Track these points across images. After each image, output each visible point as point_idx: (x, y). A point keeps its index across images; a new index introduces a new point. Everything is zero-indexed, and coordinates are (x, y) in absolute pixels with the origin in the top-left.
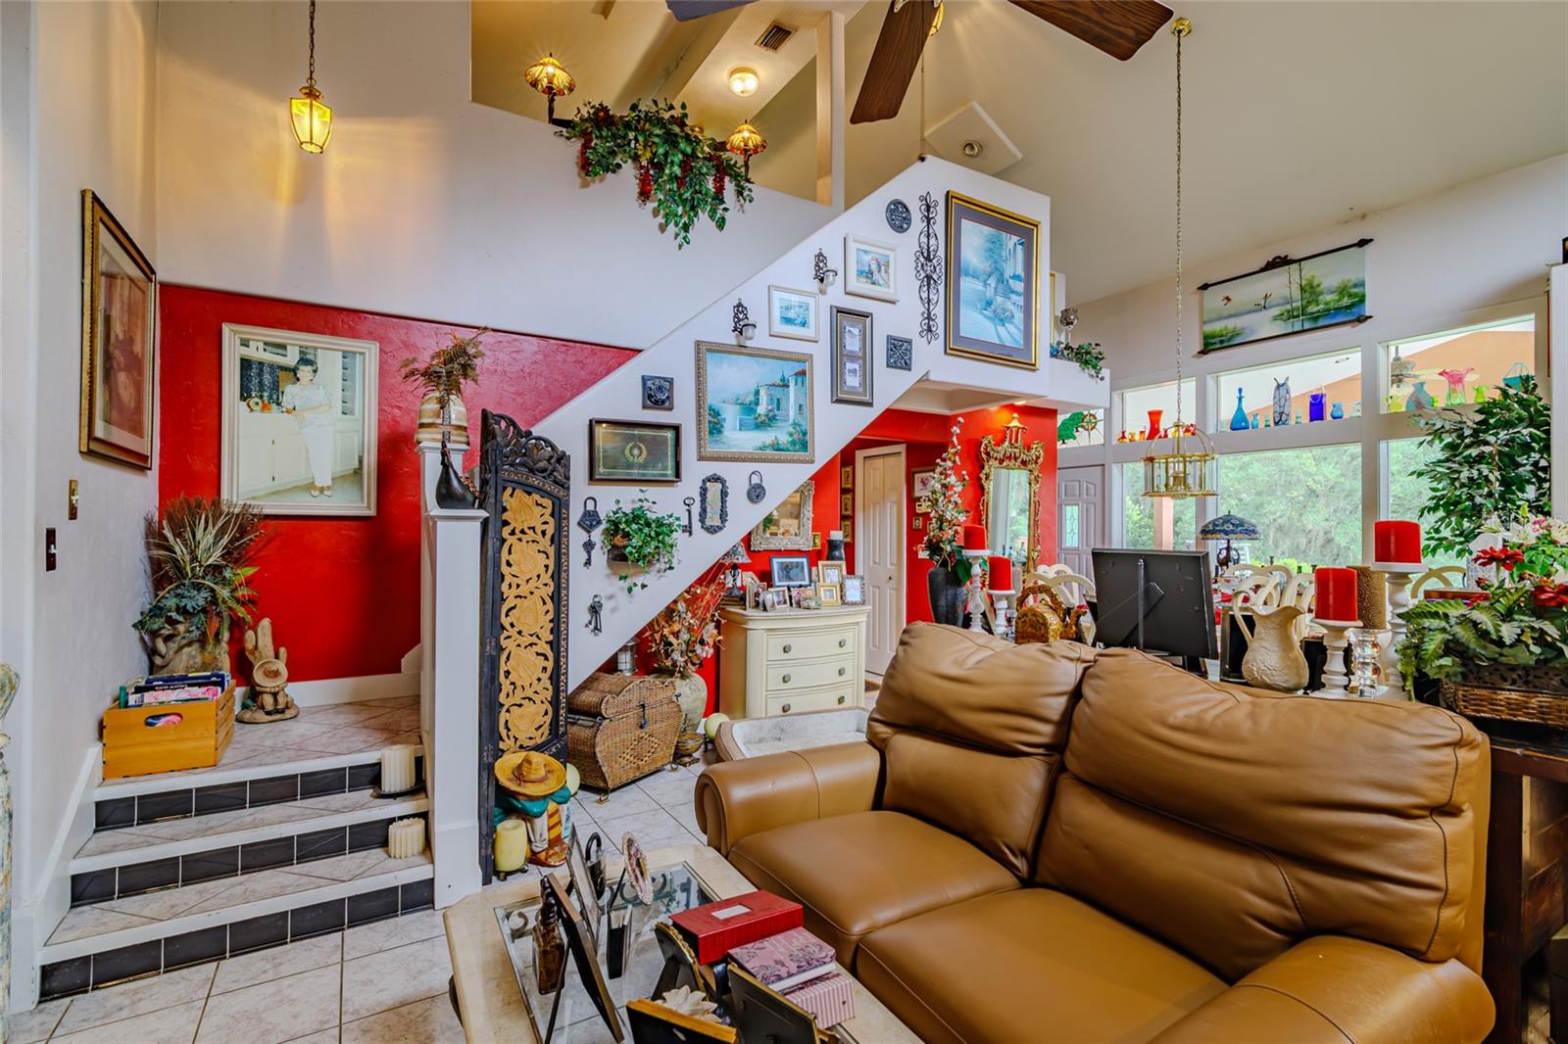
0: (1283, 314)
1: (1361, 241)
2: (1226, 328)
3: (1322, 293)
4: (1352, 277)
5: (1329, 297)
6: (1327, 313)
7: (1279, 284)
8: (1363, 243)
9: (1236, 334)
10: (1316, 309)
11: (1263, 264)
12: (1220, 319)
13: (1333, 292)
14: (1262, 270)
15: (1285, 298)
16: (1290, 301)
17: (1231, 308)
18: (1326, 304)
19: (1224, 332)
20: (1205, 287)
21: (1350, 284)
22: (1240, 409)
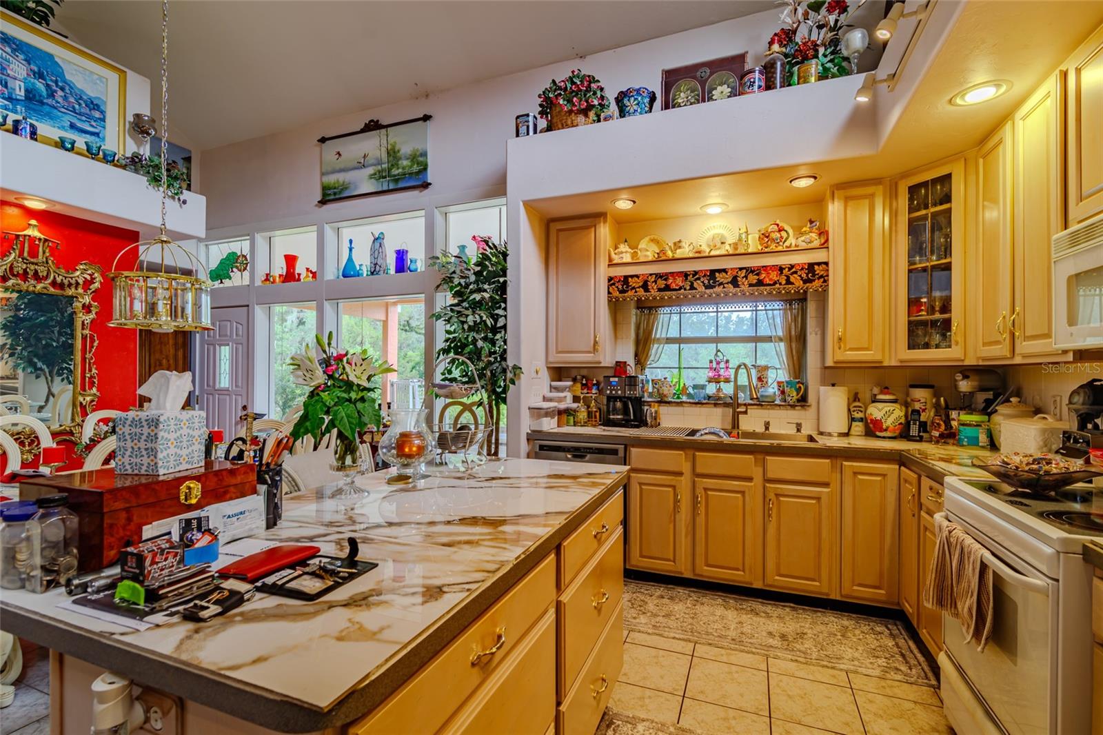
0: (375, 174)
1: (425, 116)
2: (338, 181)
3: (400, 159)
4: (419, 147)
5: (405, 163)
6: (403, 177)
7: (372, 145)
8: (426, 118)
9: (345, 187)
10: (397, 172)
11: (362, 126)
12: (334, 172)
13: (408, 159)
14: (362, 131)
15: (377, 159)
16: (380, 163)
17: (341, 163)
18: (403, 168)
19: (337, 185)
20: (323, 140)
21: (418, 154)
22: (350, 259)
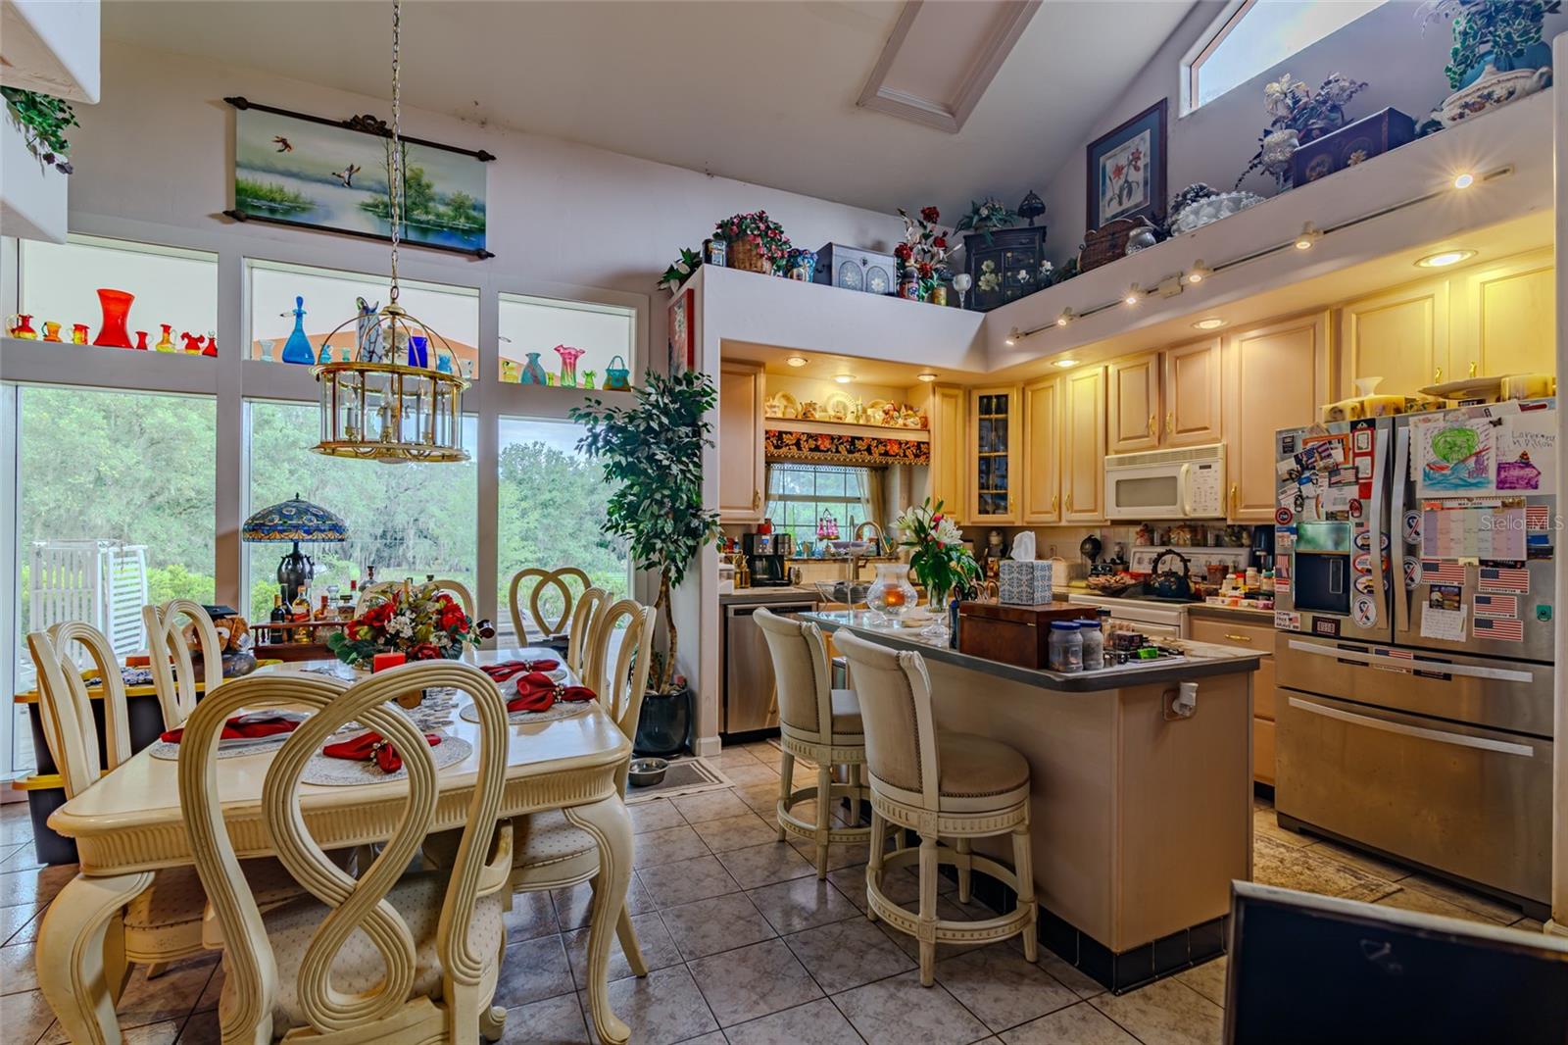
0: (377, 206)
1: (482, 152)
2: (281, 190)
3: (432, 199)
4: (472, 194)
5: (442, 209)
6: (438, 228)
7: (367, 155)
8: (484, 156)
9: (297, 206)
10: (424, 217)
11: (349, 117)
12: (269, 170)
13: (447, 204)
14: (345, 125)
15: (380, 183)
16: (386, 190)
17: (285, 160)
18: (438, 215)
19: (278, 197)
20: (240, 103)
21: (468, 203)
22: (299, 330)
